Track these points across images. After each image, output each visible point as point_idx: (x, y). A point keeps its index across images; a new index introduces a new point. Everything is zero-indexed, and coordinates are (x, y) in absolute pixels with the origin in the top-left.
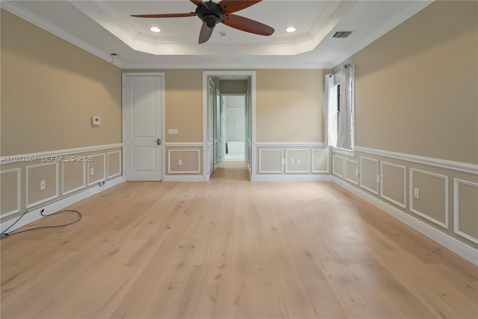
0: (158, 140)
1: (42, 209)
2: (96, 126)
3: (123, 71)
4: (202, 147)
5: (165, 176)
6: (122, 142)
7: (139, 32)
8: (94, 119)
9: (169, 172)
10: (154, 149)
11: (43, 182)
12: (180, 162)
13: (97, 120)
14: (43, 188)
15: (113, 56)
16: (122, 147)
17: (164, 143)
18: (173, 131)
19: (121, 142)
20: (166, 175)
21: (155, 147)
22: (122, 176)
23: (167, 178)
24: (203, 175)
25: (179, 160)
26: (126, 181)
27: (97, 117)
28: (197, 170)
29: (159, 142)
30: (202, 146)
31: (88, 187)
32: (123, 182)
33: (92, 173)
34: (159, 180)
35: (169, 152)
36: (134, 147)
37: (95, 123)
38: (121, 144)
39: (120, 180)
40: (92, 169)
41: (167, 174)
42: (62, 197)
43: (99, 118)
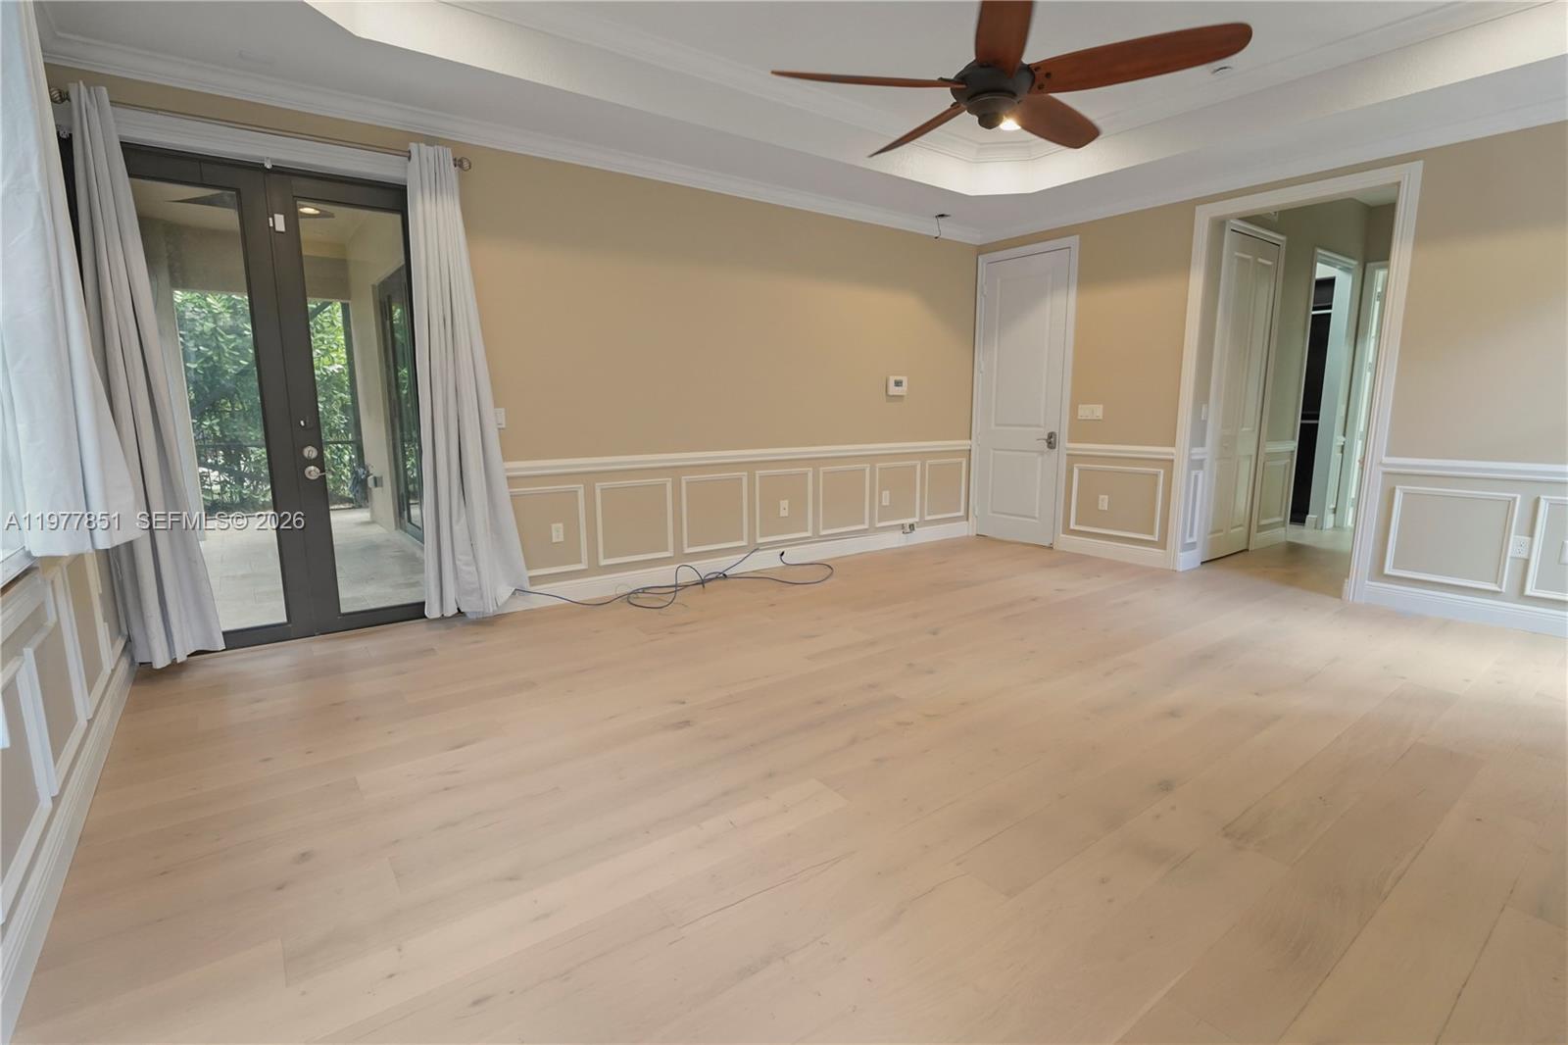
0: (1051, 435)
1: (782, 550)
2: (900, 397)
3: (982, 250)
4: (1172, 461)
5: (1062, 536)
6: (970, 439)
7: (981, 144)
8: (892, 384)
9: (1073, 526)
10: (1040, 459)
11: (785, 504)
12: (1103, 500)
13: (898, 384)
14: (784, 513)
15: (941, 220)
16: (970, 450)
17: (1065, 445)
18: (1093, 411)
19: (968, 436)
20: (1063, 533)
21: (1042, 453)
22: (967, 519)
23: (1067, 543)
24: (1165, 549)
25: (1101, 497)
26: (974, 534)
27: (898, 378)
28: (1152, 533)
29: (1051, 441)
30: (1171, 457)
31: (873, 530)
32: (968, 536)
33: (886, 502)
34: (1047, 544)
35: (1076, 471)
36: (996, 452)
37: (893, 390)
38: (969, 442)
39: (963, 530)
40: (886, 494)
41: (1068, 531)
42: (819, 538)
43: (904, 379)
